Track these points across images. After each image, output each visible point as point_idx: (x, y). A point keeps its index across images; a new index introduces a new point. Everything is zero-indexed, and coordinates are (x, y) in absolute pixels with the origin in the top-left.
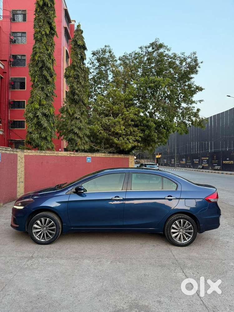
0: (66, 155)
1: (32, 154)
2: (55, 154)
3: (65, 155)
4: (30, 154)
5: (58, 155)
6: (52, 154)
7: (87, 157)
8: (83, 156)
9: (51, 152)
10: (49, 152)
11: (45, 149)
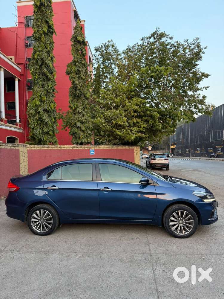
0: (69, 148)
1: (35, 149)
2: (58, 148)
3: (67, 148)
4: (33, 149)
6: (55, 148)
7: (91, 150)
8: (86, 148)
9: (54, 146)
10: (52, 147)
11: (48, 143)
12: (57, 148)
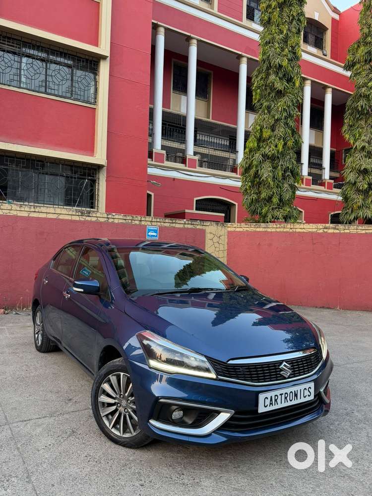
0: (314, 230)
1: (241, 230)
2: (288, 230)
3: (311, 230)
5: (294, 230)
6: (282, 230)
8: (364, 232)
9: (278, 226)
10: (275, 226)
11: (269, 220)
12: (285, 230)
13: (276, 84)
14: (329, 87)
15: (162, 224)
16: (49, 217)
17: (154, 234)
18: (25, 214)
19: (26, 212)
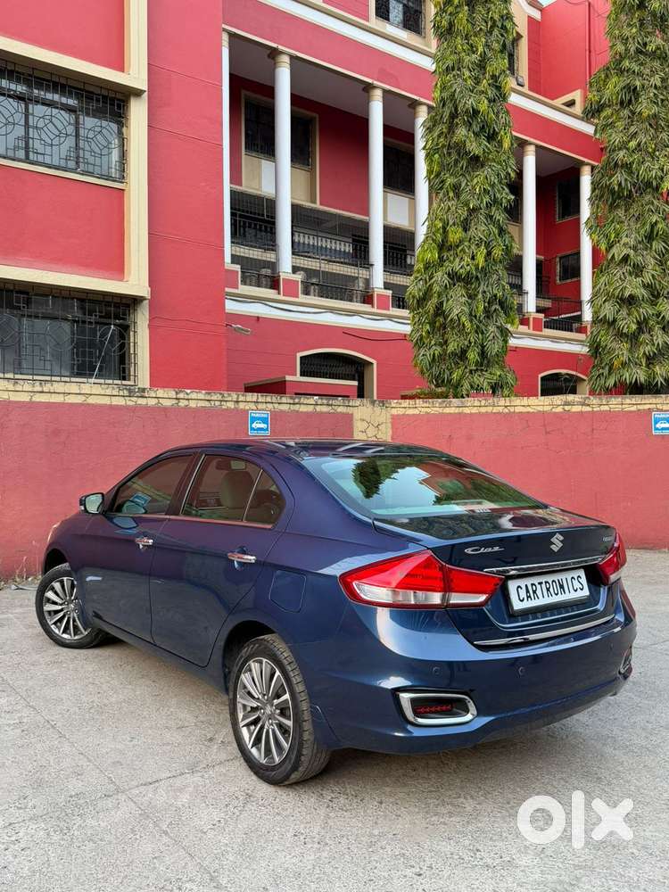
0: (547, 408)
1: (416, 412)
2: (500, 409)
3: (540, 409)
4: (411, 412)
5: (512, 409)
6: (489, 409)
7: (655, 415)
8: (634, 408)
9: (483, 403)
10: (477, 403)
11: (464, 393)
12: (495, 410)
13: (468, 144)
14: (531, 144)
15: (276, 405)
16: (70, 401)
17: (262, 426)
18: (24, 398)
19: (26, 394)
